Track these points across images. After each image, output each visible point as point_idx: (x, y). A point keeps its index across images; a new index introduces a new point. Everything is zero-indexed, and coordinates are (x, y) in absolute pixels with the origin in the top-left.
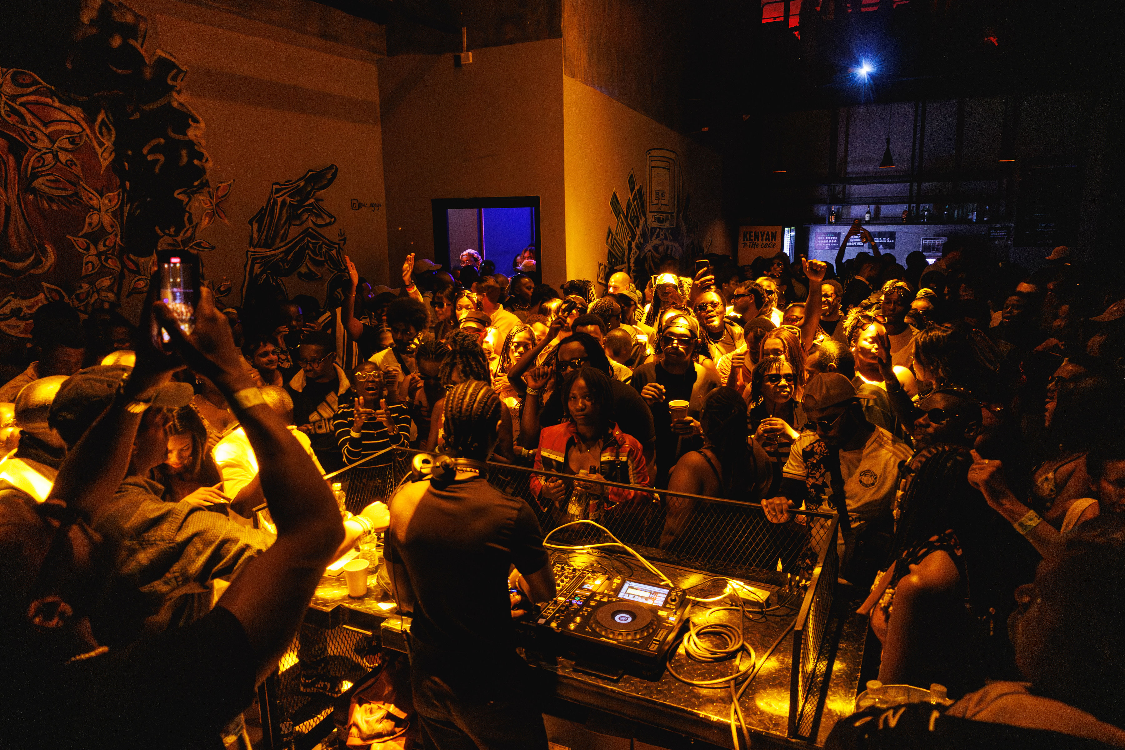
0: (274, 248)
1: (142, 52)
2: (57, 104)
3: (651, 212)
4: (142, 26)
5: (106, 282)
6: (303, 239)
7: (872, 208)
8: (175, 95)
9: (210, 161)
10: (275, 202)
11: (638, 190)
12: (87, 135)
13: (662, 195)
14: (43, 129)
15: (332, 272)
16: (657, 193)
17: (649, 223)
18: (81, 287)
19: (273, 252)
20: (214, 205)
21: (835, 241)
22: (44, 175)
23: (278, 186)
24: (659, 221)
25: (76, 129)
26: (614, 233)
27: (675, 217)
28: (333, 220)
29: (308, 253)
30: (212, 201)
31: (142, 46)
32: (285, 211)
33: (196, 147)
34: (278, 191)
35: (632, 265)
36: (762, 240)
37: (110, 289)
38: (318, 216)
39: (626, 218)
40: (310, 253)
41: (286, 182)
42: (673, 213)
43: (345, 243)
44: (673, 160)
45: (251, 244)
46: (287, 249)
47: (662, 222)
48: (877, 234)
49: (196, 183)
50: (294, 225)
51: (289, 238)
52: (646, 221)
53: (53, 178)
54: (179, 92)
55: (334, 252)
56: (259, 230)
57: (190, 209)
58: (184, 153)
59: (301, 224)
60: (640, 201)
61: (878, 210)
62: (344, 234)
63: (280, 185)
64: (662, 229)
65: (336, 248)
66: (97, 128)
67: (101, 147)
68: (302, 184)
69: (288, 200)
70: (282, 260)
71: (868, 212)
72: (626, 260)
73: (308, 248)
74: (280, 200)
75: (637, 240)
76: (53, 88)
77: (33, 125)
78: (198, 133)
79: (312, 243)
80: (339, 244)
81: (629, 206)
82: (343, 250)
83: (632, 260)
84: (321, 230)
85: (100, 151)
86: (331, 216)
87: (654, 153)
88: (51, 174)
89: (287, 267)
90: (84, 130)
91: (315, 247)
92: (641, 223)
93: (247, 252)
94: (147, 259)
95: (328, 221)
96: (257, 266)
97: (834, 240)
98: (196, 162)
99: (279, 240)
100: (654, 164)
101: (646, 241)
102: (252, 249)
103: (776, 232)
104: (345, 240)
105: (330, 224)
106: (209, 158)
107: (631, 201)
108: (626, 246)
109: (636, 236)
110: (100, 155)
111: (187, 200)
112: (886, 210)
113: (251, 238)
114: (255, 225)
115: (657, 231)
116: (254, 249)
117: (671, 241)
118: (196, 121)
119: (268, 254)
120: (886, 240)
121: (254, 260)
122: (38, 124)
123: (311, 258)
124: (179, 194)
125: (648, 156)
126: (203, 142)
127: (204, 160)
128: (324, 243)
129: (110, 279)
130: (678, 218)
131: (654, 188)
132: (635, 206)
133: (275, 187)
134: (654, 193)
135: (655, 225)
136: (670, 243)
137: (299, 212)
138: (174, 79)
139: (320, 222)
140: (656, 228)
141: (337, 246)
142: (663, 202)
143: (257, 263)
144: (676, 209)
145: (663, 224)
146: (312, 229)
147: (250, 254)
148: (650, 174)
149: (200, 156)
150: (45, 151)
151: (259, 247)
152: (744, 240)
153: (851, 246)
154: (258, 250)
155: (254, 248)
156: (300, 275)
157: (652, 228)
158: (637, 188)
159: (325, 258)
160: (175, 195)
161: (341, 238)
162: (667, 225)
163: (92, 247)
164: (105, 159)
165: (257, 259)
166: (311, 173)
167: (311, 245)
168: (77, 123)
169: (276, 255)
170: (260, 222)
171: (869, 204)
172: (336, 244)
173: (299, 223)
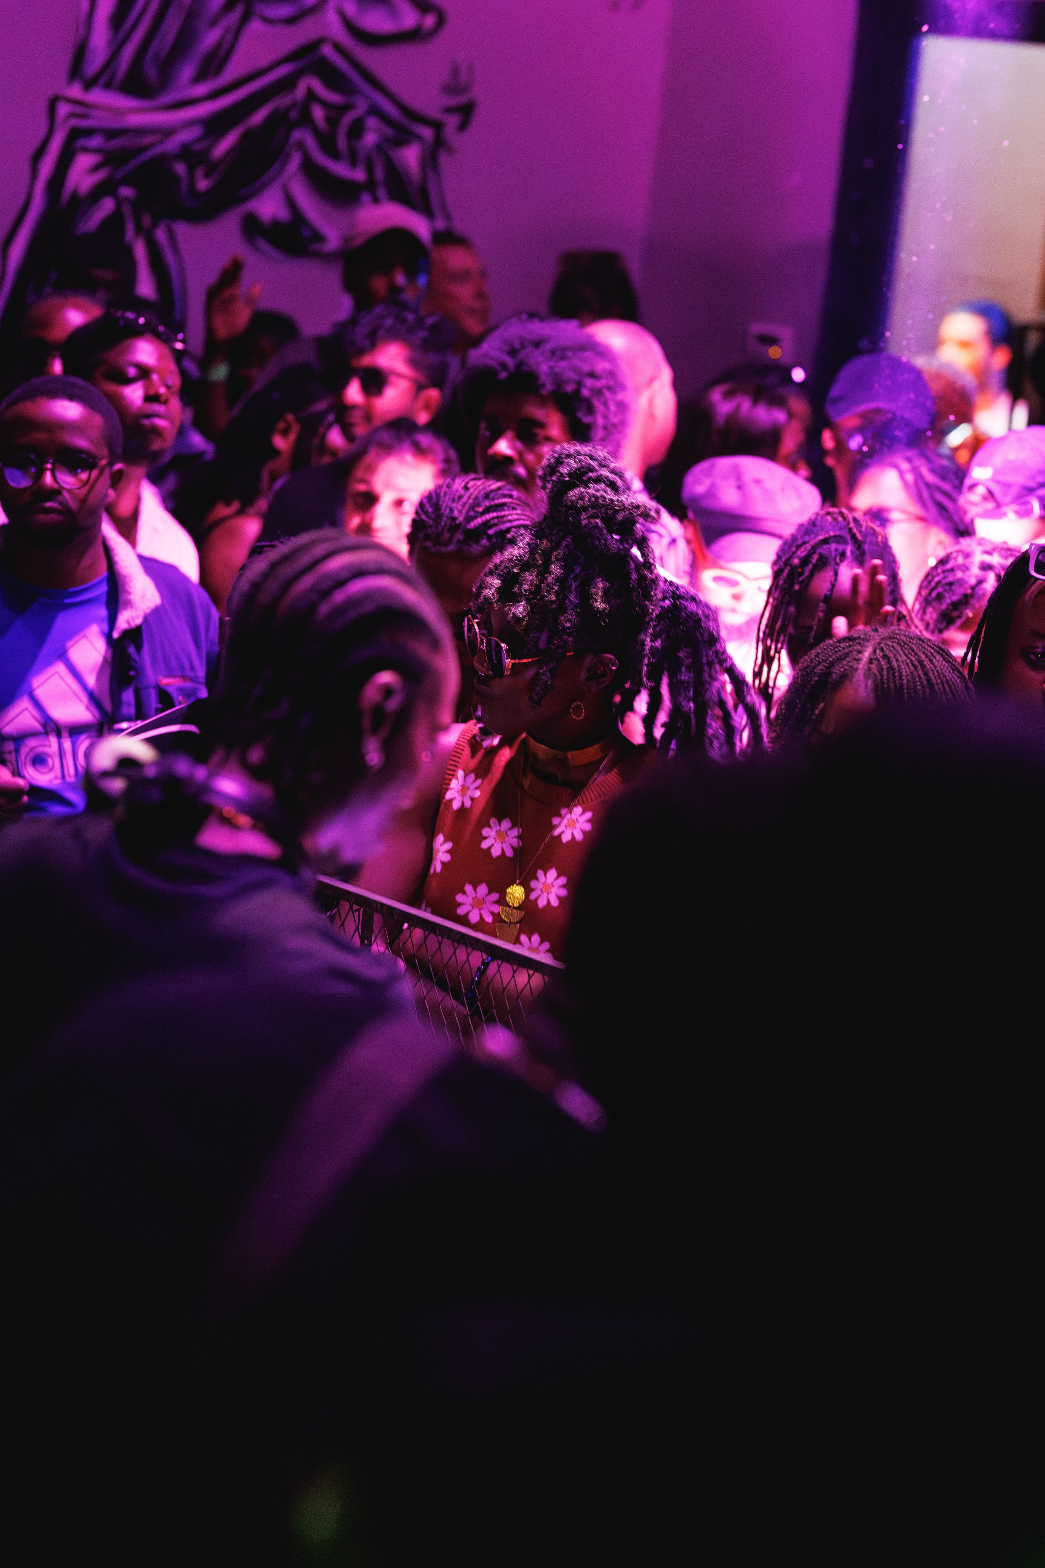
0: (167, 98)
6: (287, 84)
28: (430, 21)
29: (301, 146)
43: (463, 126)
45: (76, 71)
50: (266, 20)
51: (230, 74)
59: (291, 21)
62: (468, 86)
70: (186, 153)
73: (306, 119)
80: (437, 126)
82: (450, 150)
84: (368, 57)
91: (333, 122)
93: (53, 103)
96: (83, 162)
99: (187, 71)
104: (466, 112)
105: (413, 36)
113: (81, 52)
119: (135, 120)
121: (75, 134)
128: (375, 111)
141: (427, 133)
143: (86, 150)
147: (63, 109)
151: (108, 86)
154: (98, 96)
155: (88, 85)
159: (370, 169)
161: (450, 103)
165: (89, 132)
169: (167, 132)
172: (425, 121)
173: (286, 11)
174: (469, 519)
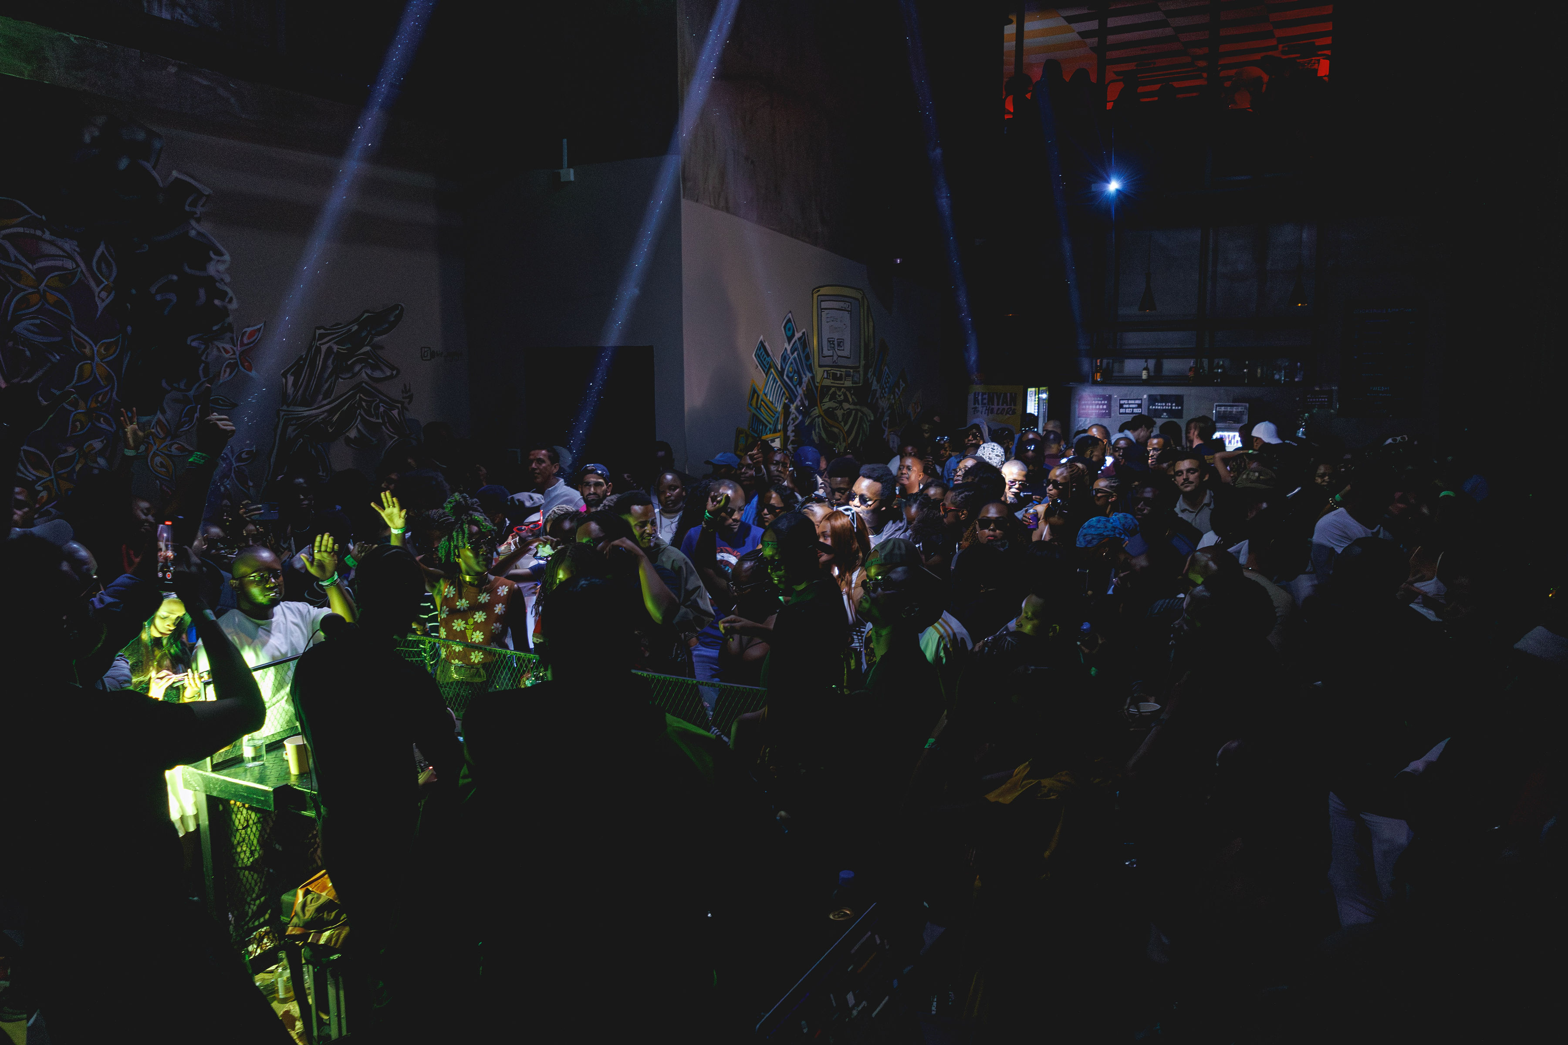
0: (314, 407)
1: (155, 174)
2: (47, 236)
3: (820, 366)
4: (157, 144)
5: (97, 445)
6: (354, 395)
7: (1151, 363)
8: (193, 223)
9: (235, 300)
10: (318, 350)
11: (800, 339)
12: (82, 271)
13: (839, 345)
14: (30, 266)
15: (392, 438)
16: (830, 342)
17: (818, 379)
18: (66, 451)
19: (314, 412)
20: (238, 353)
21: (1105, 407)
22: (26, 319)
23: (322, 331)
24: (835, 377)
25: (70, 265)
26: (761, 393)
27: (861, 373)
28: (395, 372)
29: (360, 414)
30: (235, 348)
31: (154, 168)
32: (330, 361)
33: (218, 284)
34: (322, 336)
35: (790, 434)
36: (998, 404)
37: (101, 453)
38: (375, 367)
39: (781, 373)
40: (362, 413)
41: (334, 326)
42: (859, 367)
43: (409, 403)
44: (857, 299)
45: (284, 401)
46: (331, 408)
47: (840, 378)
48: (1159, 398)
49: (215, 328)
50: (342, 378)
51: (335, 394)
52: (813, 378)
53: (38, 321)
54: (198, 220)
55: (395, 412)
56: (295, 384)
57: (206, 358)
58: (202, 292)
59: (351, 378)
60: (803, 352)
61: (1159, 367)
62: (410, 390)
63: (326, 329)
64: (839, 389)
65: (398, 408)
66: (94, 264)
67: (98, 286)
68: (355, 328)
69: (335, 348)
70: (325, 421)
71: (1146, 369)
72: (779, 427)
73: (361, 406)
74: (324, 348)
75: (797, 402)
76: (44, 218)
77: (17, 261)
78: (222, 267)
79: (365, 401)
81: (784, 359)
82: (407, 410)
83: (791, 428)
84: (378, 385)
85: (97, 290)
86: (392, 368)
87: (823, 291)
88: (38, 318)
89: (331, 431)
90: (78, 266)
91: (369, 406)
92: (805, 379)
93: (279, 411)
94: (148, 418)
95: (388, 374)
96: (291, 429)
97: (1103, 405)
98: (217, 302)
99: (321, 397)
100: (824, 305)
101: (813, 404)
102: (285, 408)
103: (1016, 394)
104: (411, 398)
105: (391, 377)
106: (234, 297)
107: (789, 352)
108: (780, 409)
109: (796, 397)
110: (96, 294)
111: (203, 347)
112: (1171, 366)
113: (285, 394)
114: (291, 379)
115: (831, 392)
116: (288, 407)
117: (854, 404)
118: (219, 253)
119: (306, 414)
120: (1171, 406)
121: (287, 421)
122: (23, 260)
123: (363, 419)
124: (193, 340)
125: (815, 296)
126: (228, 279)
127: (227, 300)
128: (381, 401)
129: (102, 441)
130: (866, 373)
131: (826, 335)
132: (795, 359)
133: (318, 332)
134: (825, 342)
135: (827, 382)
136: (852, 407)
137: (349, 363)
138: (194, 204)
139: (377, 374)
140: (829, 388)
141: (400, 405)
142: (840, 353)
143: (291, 425)
144: (863, 362)
145: (842, 382)
146: (366, 383)
147: (282, 413)
148: (820, 317)
149: (223, 295)
150: (31, 290)
151: (295, 405)
152: (975, 404)
153: (1126, 413)
154: (292, 408)
156: (348, 440)
157: (823, 387)
158: (798, 335)
159: (383, 419)
160: (189, 343)
161: (405, 395)
162: (848, 383)
163: (82, 403)
164: (103, 301)
165: (291, 419)
166: (366, 315)
167: (364, 404)
168: (70, 257)
169: (317, 415)
170: (297, 376)
171: (1147, 358)
172: (398, 402)
173: (349, 375)
174: (439, 519)
